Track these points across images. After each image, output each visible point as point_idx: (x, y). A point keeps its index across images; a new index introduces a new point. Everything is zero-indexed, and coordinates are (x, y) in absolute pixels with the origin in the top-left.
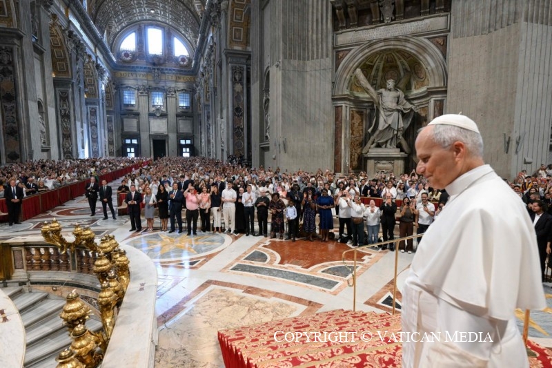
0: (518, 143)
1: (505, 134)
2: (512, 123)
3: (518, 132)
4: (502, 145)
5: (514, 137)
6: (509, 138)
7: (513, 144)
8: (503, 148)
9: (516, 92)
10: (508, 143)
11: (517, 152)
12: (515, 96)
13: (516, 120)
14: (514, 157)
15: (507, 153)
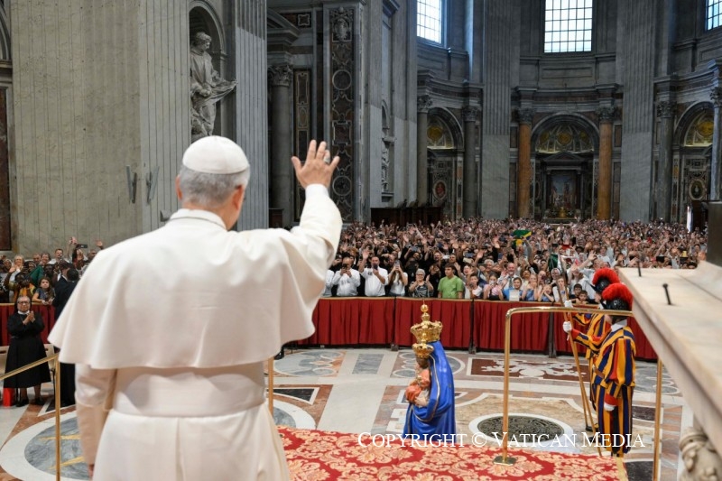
0: (149, 185)
1: (128, 168)
2: (137, 149)
3: (148, 165)
4: (124, 188)
5: (143, 173)
6: (136, 175)
7: (142, 185)
8: (128, 193)
9: (138, 95)
10: (134, 185)
11: (149, 201)
12: (138, 101)
13: (143, 145)
14: (146, 209)
15: (134, 201)
